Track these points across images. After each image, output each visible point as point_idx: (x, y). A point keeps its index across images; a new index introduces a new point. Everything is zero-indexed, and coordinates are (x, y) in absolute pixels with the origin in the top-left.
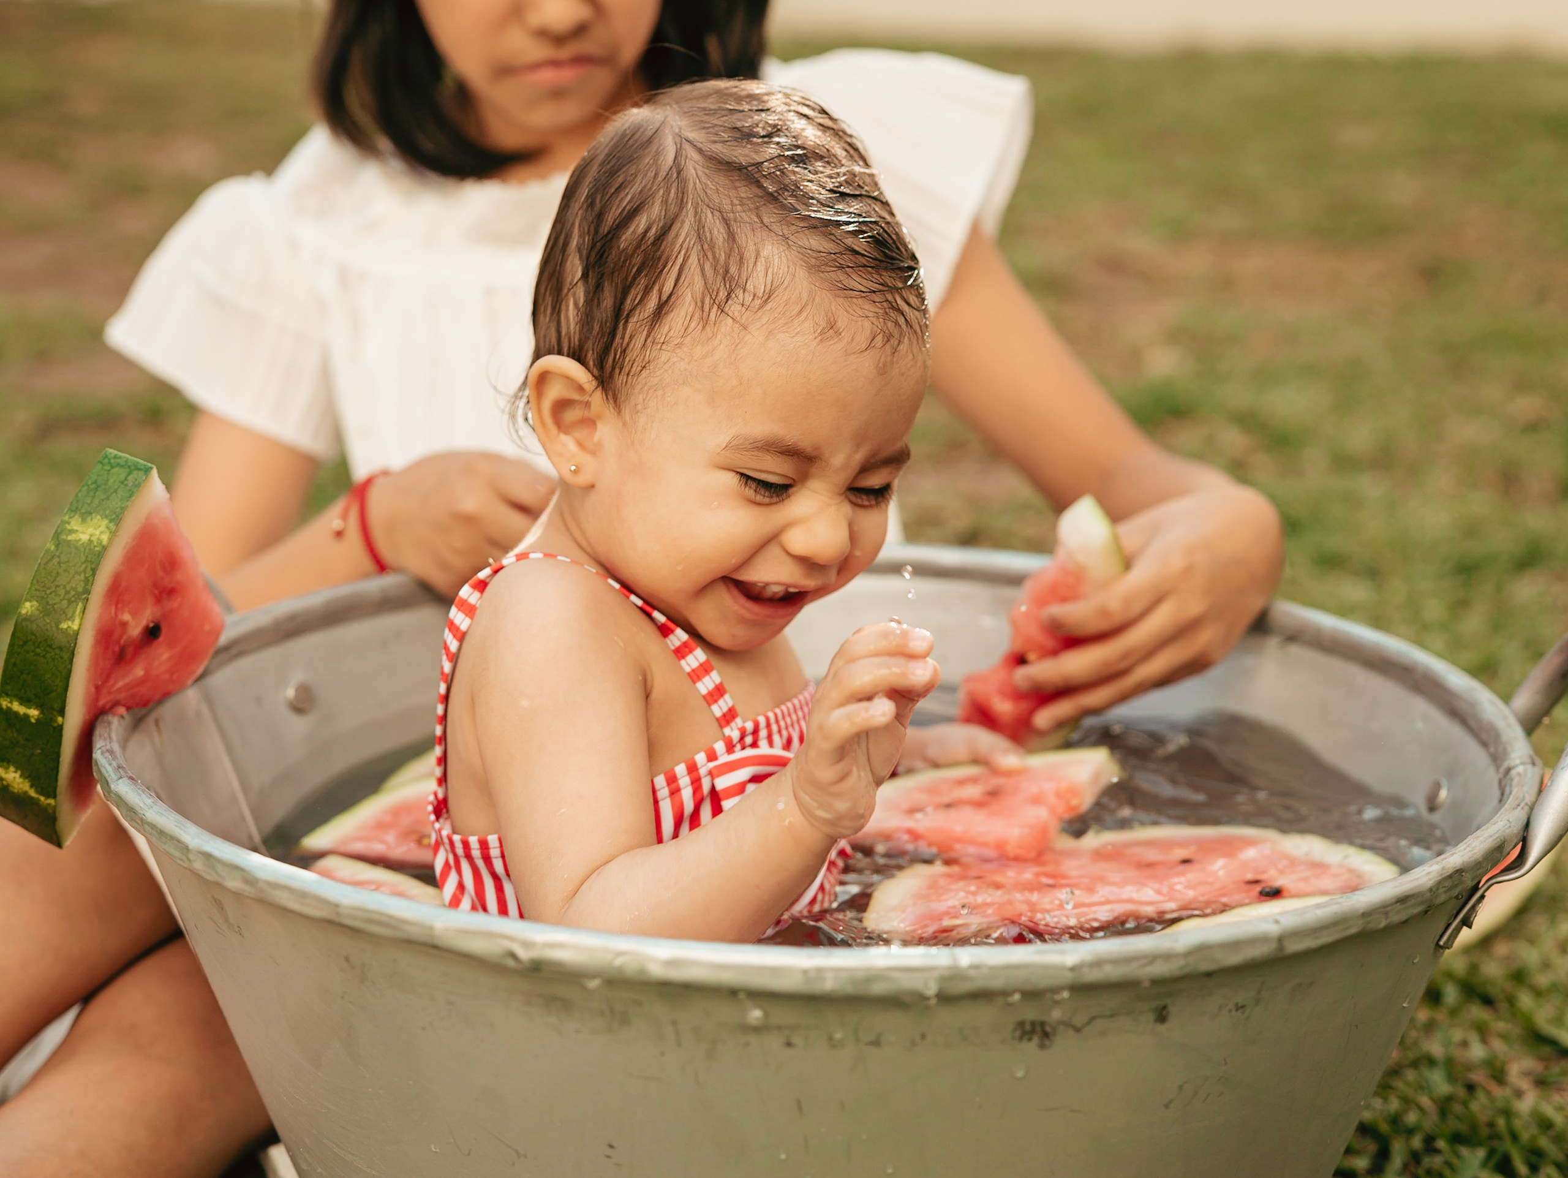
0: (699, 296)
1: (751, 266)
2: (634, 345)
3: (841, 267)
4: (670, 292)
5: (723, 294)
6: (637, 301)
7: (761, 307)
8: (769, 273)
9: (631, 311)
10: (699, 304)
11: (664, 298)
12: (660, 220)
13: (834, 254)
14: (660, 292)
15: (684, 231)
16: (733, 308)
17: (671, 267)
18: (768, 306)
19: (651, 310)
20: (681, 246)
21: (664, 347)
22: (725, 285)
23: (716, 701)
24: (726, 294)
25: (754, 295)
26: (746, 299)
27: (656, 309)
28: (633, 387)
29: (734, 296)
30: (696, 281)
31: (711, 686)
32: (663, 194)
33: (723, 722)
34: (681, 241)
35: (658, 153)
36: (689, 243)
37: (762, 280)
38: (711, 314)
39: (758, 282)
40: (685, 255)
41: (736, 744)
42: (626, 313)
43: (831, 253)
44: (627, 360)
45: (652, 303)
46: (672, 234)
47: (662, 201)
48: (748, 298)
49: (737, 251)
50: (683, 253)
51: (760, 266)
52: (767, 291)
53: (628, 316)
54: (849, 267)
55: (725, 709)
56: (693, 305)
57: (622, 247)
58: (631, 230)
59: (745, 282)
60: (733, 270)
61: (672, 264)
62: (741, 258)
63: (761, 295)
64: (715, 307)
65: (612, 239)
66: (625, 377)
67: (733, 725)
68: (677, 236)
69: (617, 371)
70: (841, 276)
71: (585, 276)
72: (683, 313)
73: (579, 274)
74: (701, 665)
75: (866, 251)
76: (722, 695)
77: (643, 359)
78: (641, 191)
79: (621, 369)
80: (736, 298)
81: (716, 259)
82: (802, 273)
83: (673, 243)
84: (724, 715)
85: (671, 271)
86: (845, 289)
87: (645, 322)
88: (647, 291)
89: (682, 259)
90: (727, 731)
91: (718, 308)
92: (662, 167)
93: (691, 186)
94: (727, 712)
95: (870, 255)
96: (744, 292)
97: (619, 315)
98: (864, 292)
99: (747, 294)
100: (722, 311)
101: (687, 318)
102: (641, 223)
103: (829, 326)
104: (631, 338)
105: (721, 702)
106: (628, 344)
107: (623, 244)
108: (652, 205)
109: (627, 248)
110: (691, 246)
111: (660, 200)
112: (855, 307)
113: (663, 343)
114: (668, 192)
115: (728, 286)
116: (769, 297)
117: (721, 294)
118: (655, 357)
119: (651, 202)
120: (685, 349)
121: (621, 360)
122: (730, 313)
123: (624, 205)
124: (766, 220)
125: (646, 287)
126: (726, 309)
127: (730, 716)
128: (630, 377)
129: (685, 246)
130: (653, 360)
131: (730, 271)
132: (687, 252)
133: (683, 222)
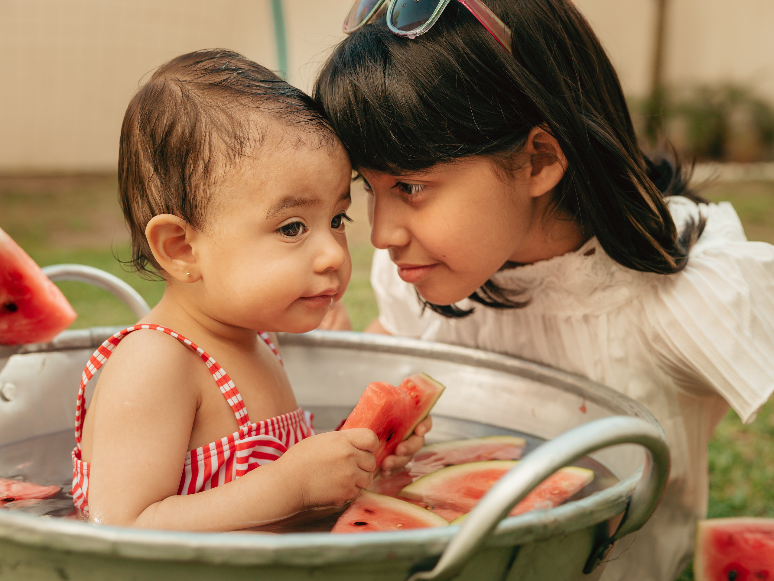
0: (226, 153)
1: (247, 127)
2: (199, 192)
3: (291, 113)
4: (208, 157)
5: (238, 147)
6: (192, 169)
7: (261, 146)
8: (258, 127)
9: (190, 176)
10: (227, 156)
11: (206, 161)
12: (188, 123)
13: (286, 108)
14: (203, 159)
15: (204, 123)
16: (247, 151)
17: (204, 144)
18: (265, 144)
19: (201, 170)
20: (205, 132)
21: (215, 185)
22: (238, 141)
23: (238, 410)
24: (240, 146)
25: (255, 140)
26: (252, 144)
27: (205, 168)
28: (206, 214)
29: (244, 145)
30: (221, 145)
31: (236, 402)
32: (184, 110)
33: (240, 422)
34: (204, 129)
35: (171, 93)
36: (209, 129)
37: (256, 132)
38: (236, 159)
39: (254, 134)
40: (209, 136)
41: (246, 435)
42: (188, 178)
43: (284, 108)
44: (198, 202)
45: (201, 167)
46: (198, 127)
47: (185, 114)
48: (253, 144)
49: (236, 122)
50: (207, 135)
51: (252, 125)
52: (261, 136)
53: (189, 179)
54: (295, 112)
55: (243, 415)
56: (224, 158)
57: (172, 145)
58: (174, 134)
59: (247, 136)
60: (238, 132)
61: (204, 143)
62: (240, 125)
63: (258, 139)
64: (237, 154)
65: (165, 144)
66: (200, 210)
67: (245, 424)
68: (201, 127)
69: (194, 210)
70: (293, 117)
71: (156, 170)
72: (220, 164)
73: (152, 170)
74: (232, 390)
75: (298, 103)
76: (242, 408)
77: (207, 196)
78: (172, 113)
79: (196, 208)
80: (246, 146)
81: (227, 131)
82: (274, 122)
83: (201, 133)
84: (242, 419)
85: (205, 146)
86: (299, 123)
87: (200, 177)
88: (195, 162)
89: (208, 138)
90: (241, 427)
91: (239, 154)
92: (177, 99)
93: (197, 101)
94: (243, 417)
95: (301, 104)
96: (249, 141)
97: (184, 180)
98: (307, 122)
99: (251, 142)
100: (241, 155)
101: (223, 166)
102: (179, 129)
103: (298, 140)
104: (196, 188)
105: (241, 411)
106: (195, 193)
107: (172, 144)
108: (180, 117)
109: (176, 145)
110: (211, 130)
111: (184, 115)
112: (306, 128)
113: (214, 183)
114: (185, 108)
115: (239, 141)
116: (263, 140)
117: (237, 147)
118: (213, 192)
119: (179, 116)
120: (228, 181)
121: (194, 203)
122: (246, 154)
123: (164, 124)
124: (243, 102)
125: (194, 160)
126: (243, 153)
127: (244, 420)
128: (202, 209)
129: (208, 131)
130: (212, 194)
131: (237, 133)
132: (209, 134)
133: (201, 120)
